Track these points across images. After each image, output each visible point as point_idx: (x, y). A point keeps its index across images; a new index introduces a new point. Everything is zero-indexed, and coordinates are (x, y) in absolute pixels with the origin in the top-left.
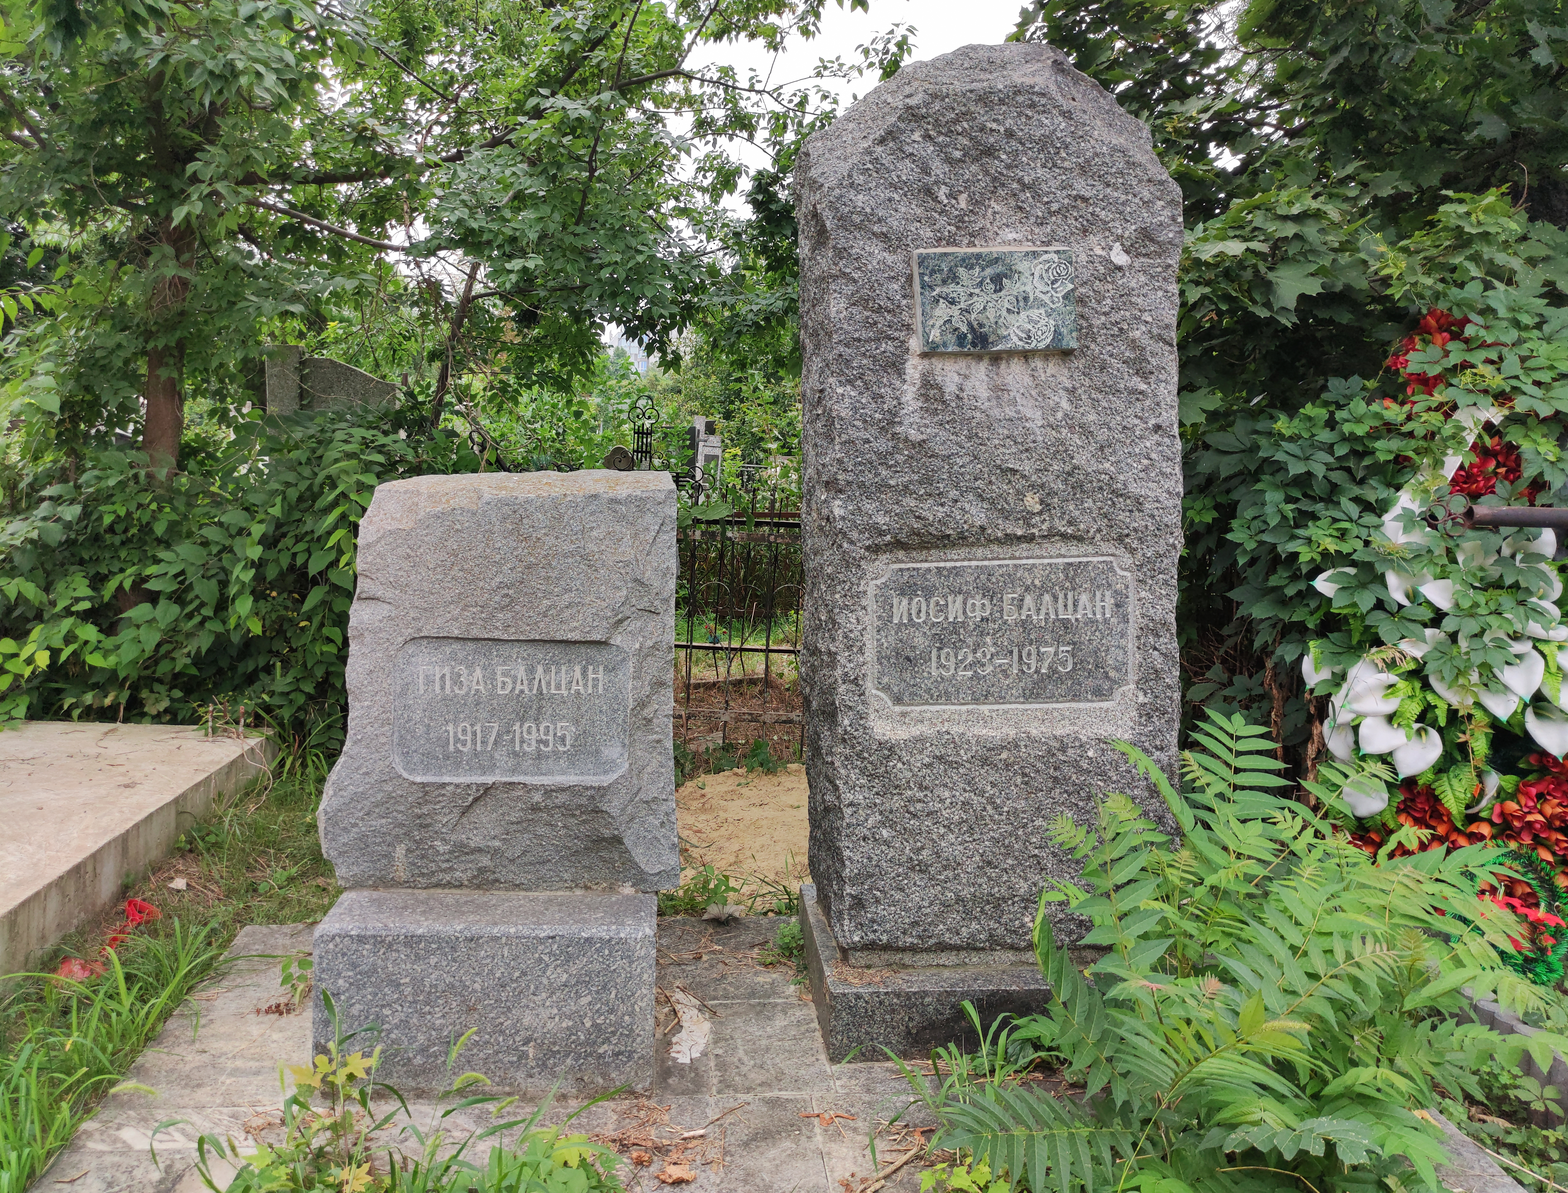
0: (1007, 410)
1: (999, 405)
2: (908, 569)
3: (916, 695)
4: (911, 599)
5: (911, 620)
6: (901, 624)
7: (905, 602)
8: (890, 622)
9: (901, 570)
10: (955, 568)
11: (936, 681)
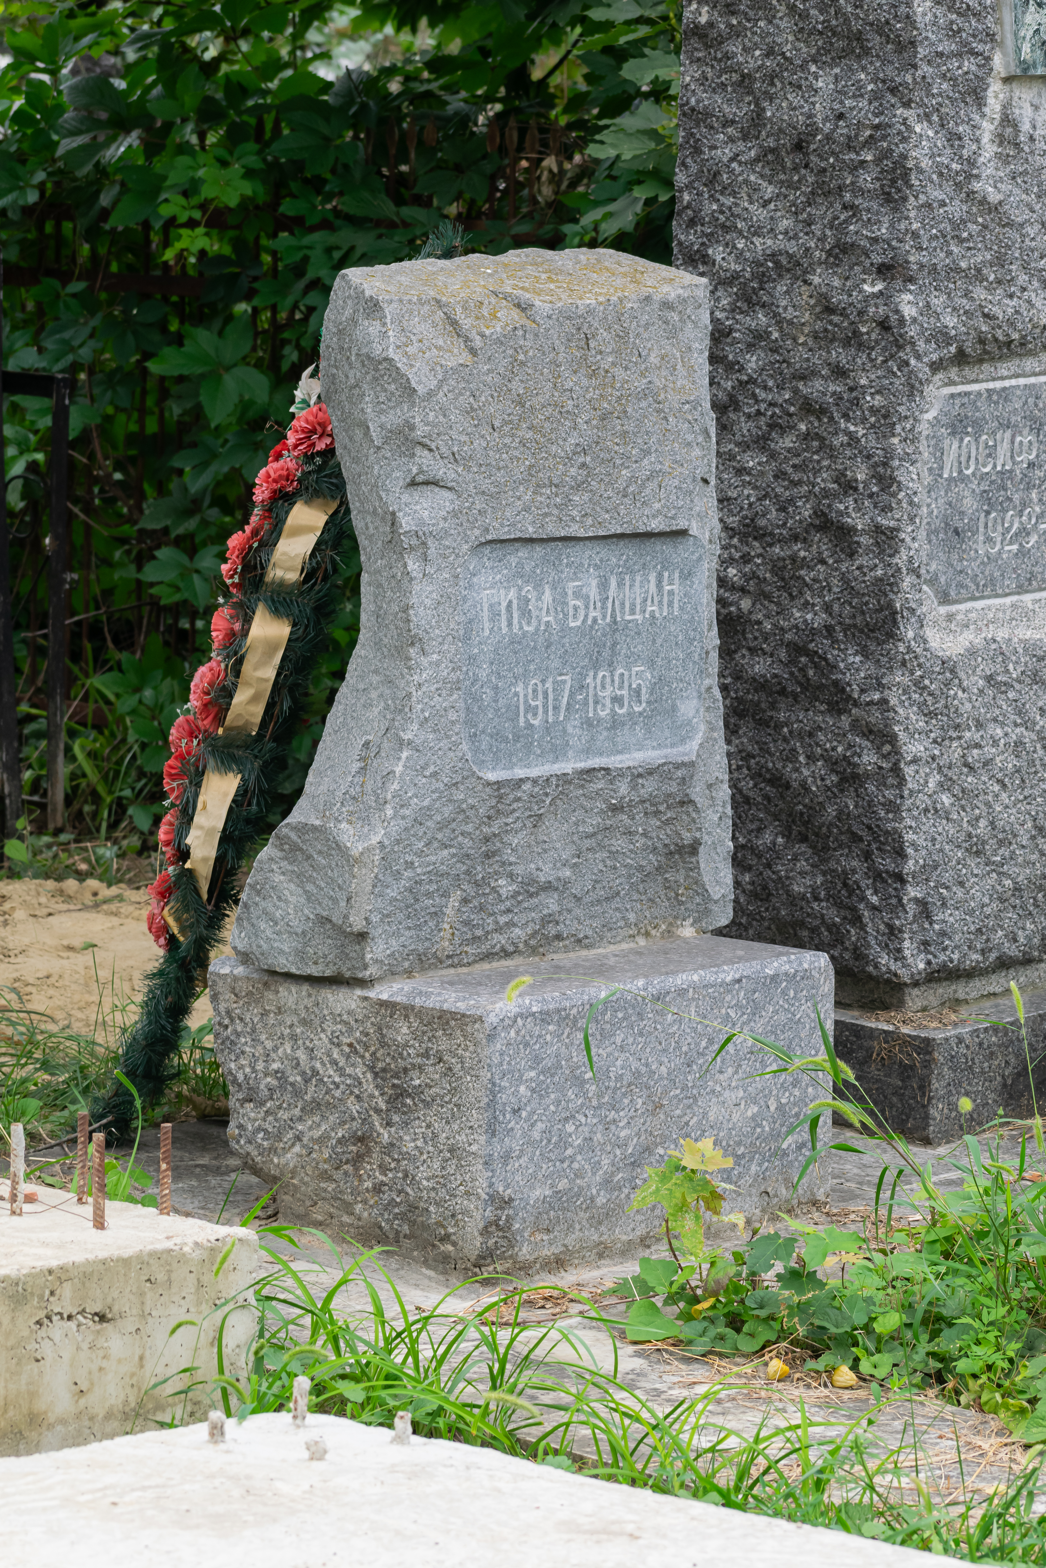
2: (960, 394)
3: (962, 586)
4: (962, 440)
5: (960, 472)
6: (951, 479)
7: (955, 445)
8: (941, 476)
9: (952, 396)
10: (1004, 389)
11: (983, 563)
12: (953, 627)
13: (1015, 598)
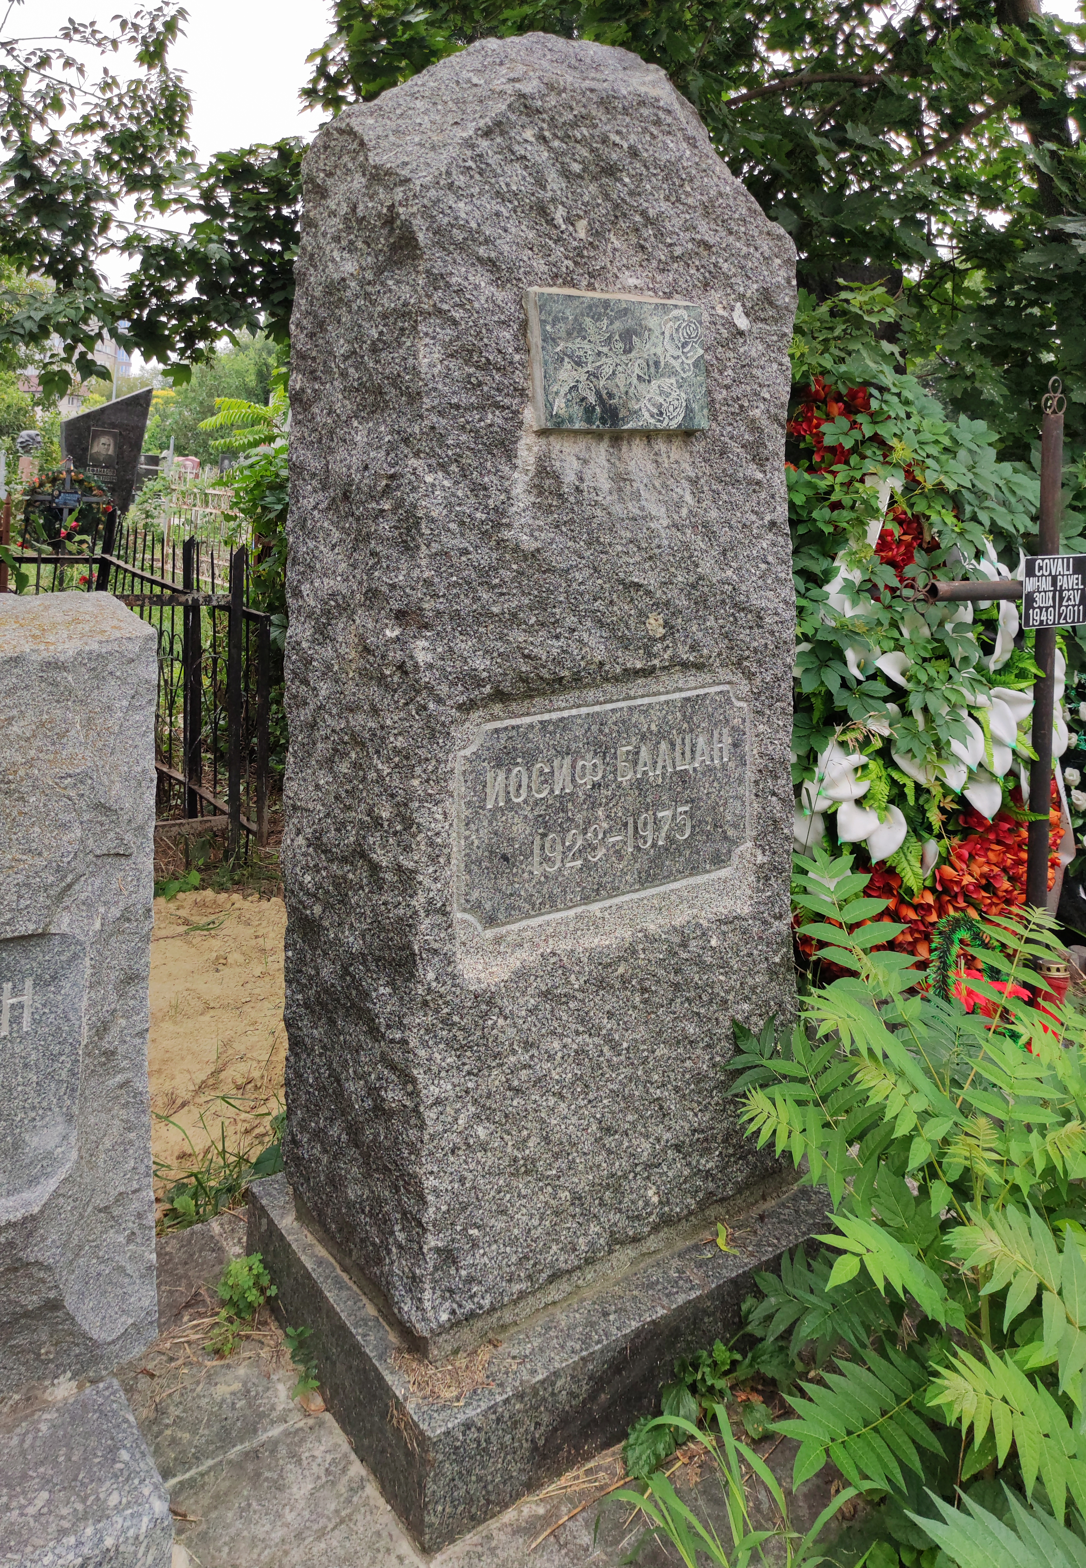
0: (630, 505)
1: (621, 500)
2: (506, 728)
3: (513, 908)
4: (509, 771)
5: (508, 801)
6: (496, 809)
7: (501, 776)
8: (483, 808)
9: (497, 731)
10: (562, 720)
11: (539, 882)
12: (502, 949)
13: (579, 910)
